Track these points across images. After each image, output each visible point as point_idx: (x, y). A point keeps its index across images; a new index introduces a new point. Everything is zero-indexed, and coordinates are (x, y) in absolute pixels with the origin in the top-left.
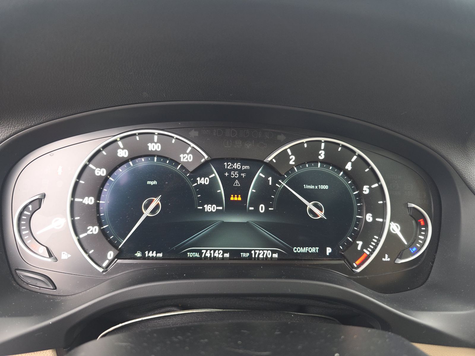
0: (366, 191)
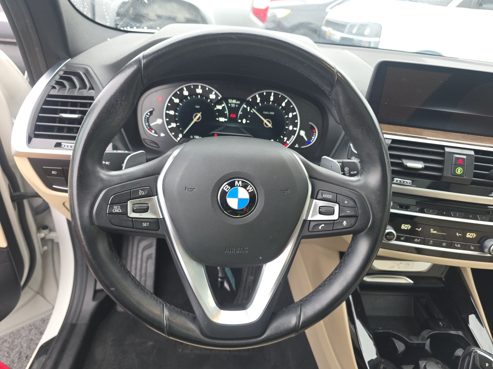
0: (290, 116)
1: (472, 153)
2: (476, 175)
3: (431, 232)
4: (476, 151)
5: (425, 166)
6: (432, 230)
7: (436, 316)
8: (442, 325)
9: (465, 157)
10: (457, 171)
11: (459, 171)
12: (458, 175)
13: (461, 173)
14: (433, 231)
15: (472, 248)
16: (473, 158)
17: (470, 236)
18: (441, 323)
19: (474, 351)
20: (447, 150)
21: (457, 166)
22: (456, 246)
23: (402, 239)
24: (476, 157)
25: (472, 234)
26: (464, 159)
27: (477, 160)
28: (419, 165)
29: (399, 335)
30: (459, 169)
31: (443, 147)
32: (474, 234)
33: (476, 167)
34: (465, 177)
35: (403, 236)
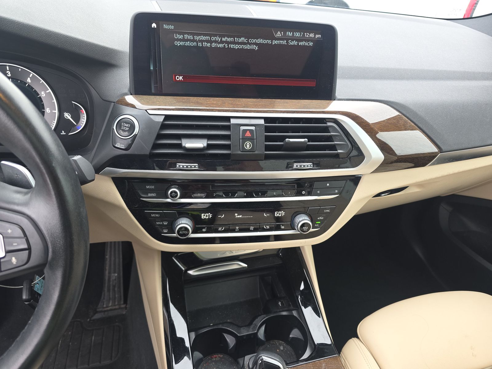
0: (43, 95)
1: (262, 122)
2: (268, 148)
3: (236, 217)
4: (267, 119)
5: (208, 145)
6: (236, 214)
7: (279, 295)
8: (280, 305)
9: (253, 128)
10: (246, 147)
11: (248, 146)
12: (248, 151)
13: (250, 148)
14: (238, 215)
15: (283, 227)
16: (263, 129)
17: (279, 214)
18: (280, 303)
19: (261, 358)
20: (233, 121)
21: (245, 139)
22: (265, 228)
23: (204, 230)
24: (266, 126)
25: (281, 212)
26: (252, 130)
27: (267, 129)
28: (200, 144)
29: (229, 329)
30: (248, 144)
31: (228, 119)
32: (282, 212)
33: (268, 139)
34: (256, 152)
35: (204, 228)
